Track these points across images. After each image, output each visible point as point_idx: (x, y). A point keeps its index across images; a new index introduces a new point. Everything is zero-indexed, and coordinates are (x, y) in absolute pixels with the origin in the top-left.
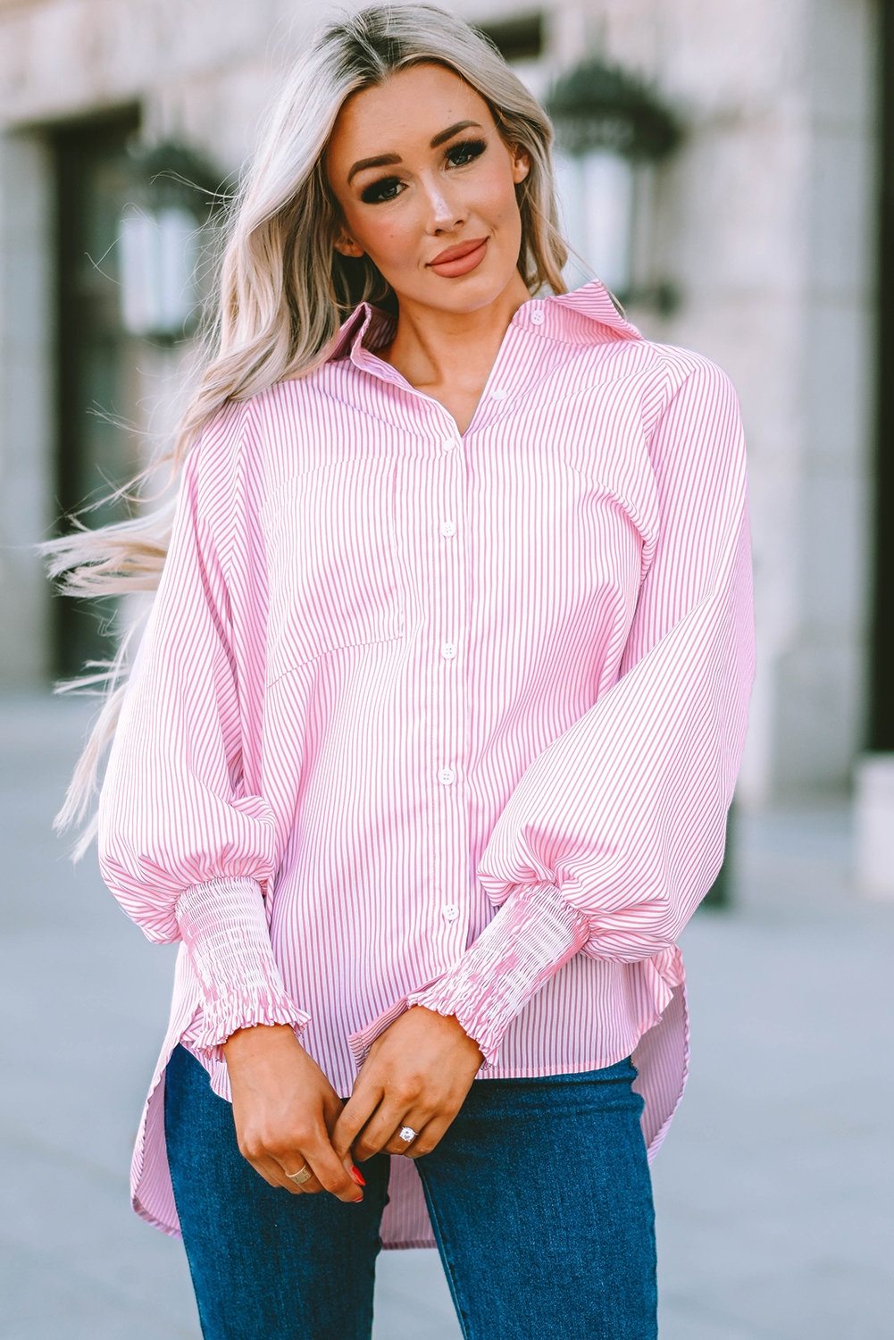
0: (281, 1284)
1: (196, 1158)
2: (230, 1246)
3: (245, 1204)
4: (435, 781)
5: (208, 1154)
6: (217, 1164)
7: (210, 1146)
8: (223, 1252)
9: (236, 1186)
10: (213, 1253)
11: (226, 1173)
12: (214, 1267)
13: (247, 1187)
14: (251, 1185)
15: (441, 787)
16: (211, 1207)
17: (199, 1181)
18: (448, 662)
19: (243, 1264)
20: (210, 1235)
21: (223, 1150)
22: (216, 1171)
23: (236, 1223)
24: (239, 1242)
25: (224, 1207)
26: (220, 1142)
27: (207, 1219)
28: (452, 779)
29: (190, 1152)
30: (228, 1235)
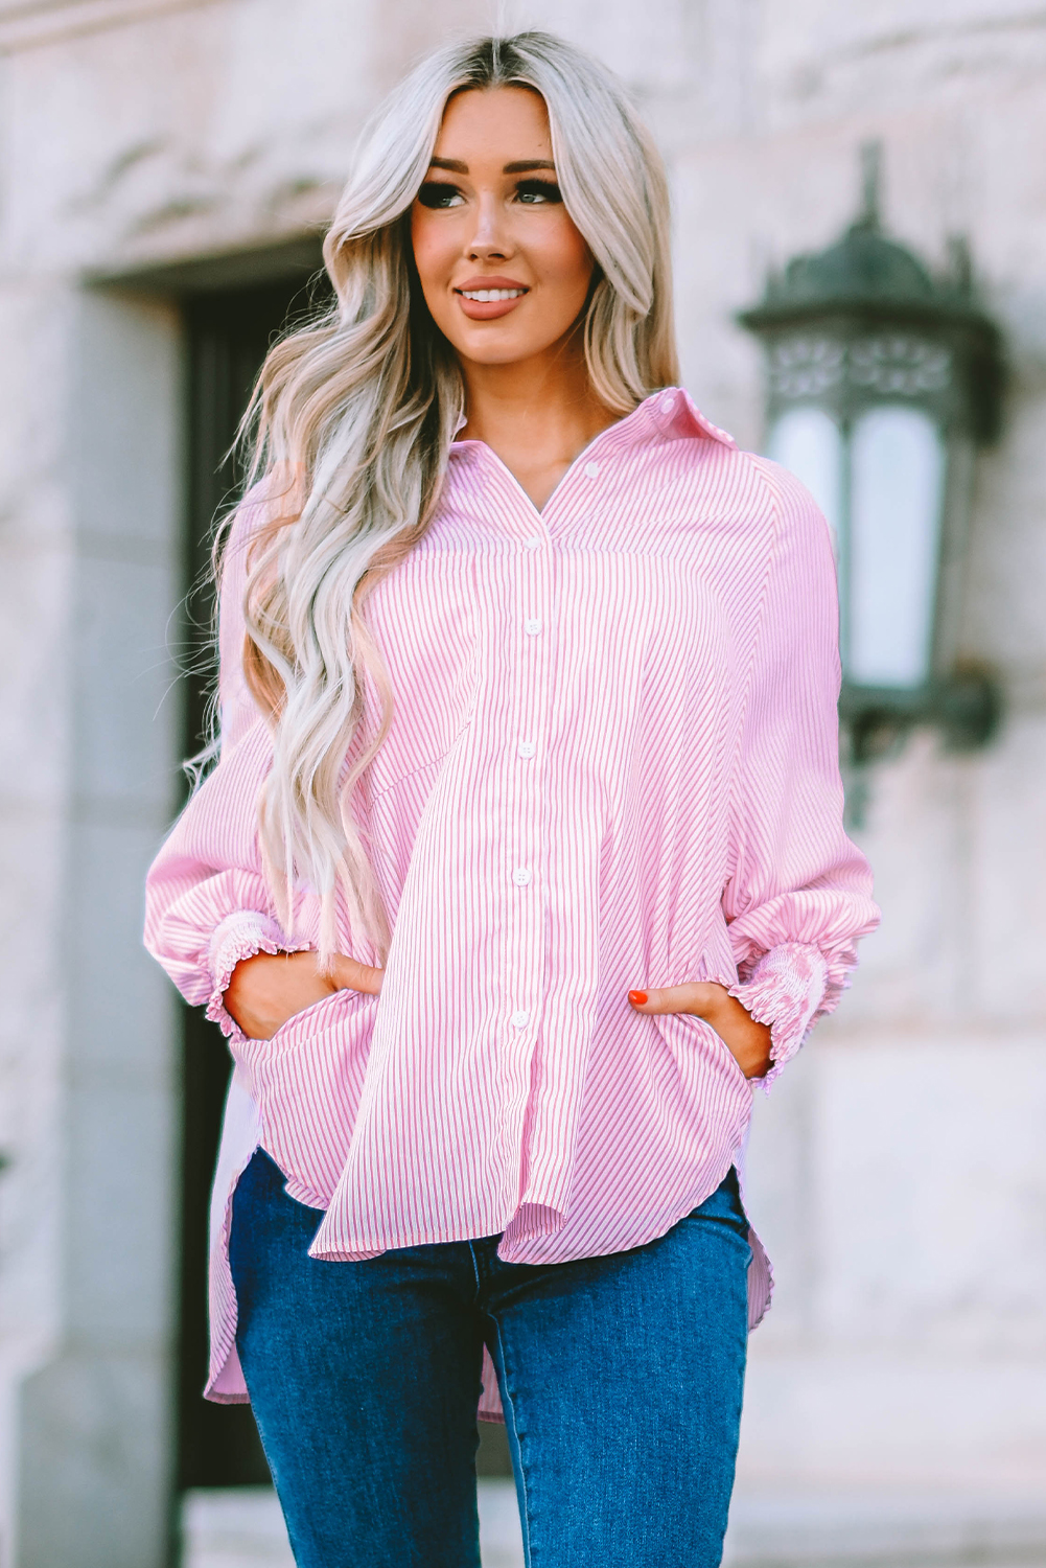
0: (373, 1476)
1: (270, 1343)
2: (313, 1438)
3: (326, 1387)
4: (509, 882)
5: (282, 1336)
6: (292, 1346)
7: (284, 1326)
8: (306, 1446)
9: (314, 1367)
10: (295, 1449)
11: (303, 1354)
12: (296, 1465)
13: (327, 1368)
14: (331, 1365)
15: (516, 889)
16: (289, 1395)
17: (275, 1369)
18: (525, 762)
19: (329, 1456)
20: (290, 1428)
21: (298, 1328)
22: (292, 1354)
23: (318, 1410)
24: (323, 1432)
25: (304, 1394)
26: (293, 1320)
27: (287, 1411)
28: (528, 879)
29: (262, 1338)
30: (311, 1425)
